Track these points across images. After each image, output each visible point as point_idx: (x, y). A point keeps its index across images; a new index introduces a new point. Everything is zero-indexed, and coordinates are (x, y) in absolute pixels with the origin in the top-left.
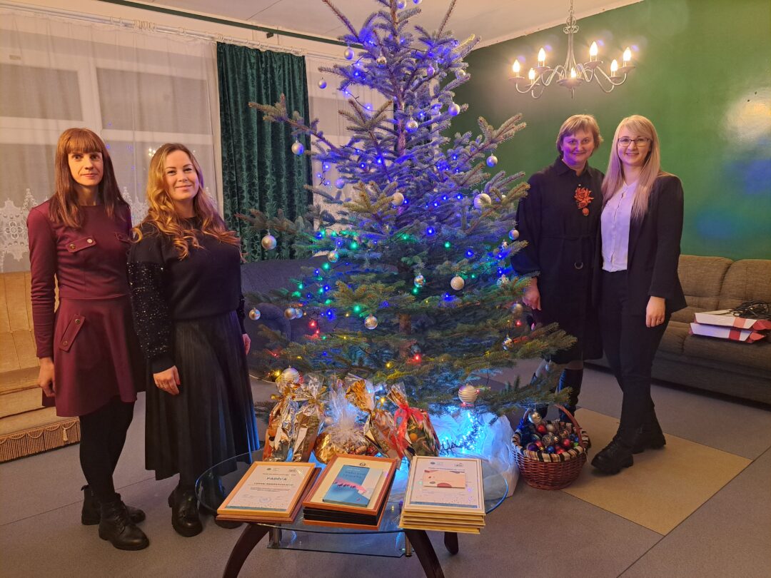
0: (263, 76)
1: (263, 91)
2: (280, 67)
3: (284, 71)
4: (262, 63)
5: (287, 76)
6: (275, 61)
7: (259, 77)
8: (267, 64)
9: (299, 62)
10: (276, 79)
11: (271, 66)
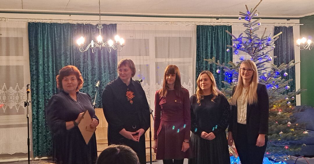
0: (214, 35)
1: (213, 41)
2: (221, 31)
3: (222, 33)
4: (214, 30)
5: (224, 34)
6: (219, 29)
7: (212, 36)
8: (215, 31)
9: (229, 28)
10: (219, 36)
11: (217, 31)
